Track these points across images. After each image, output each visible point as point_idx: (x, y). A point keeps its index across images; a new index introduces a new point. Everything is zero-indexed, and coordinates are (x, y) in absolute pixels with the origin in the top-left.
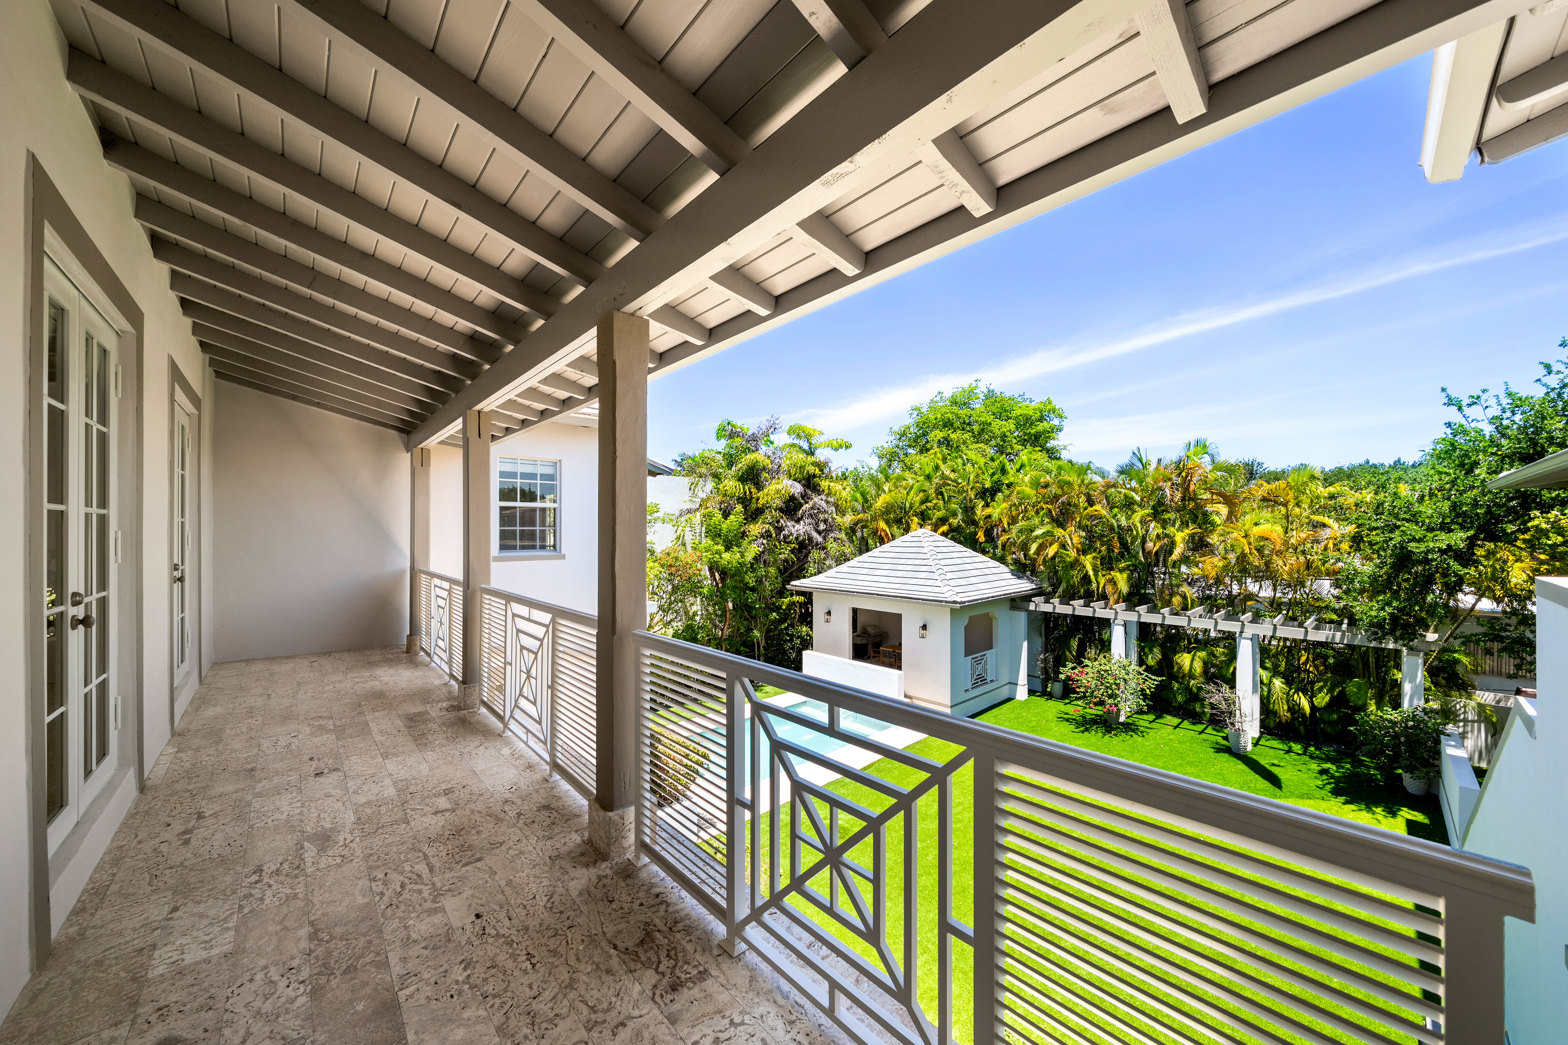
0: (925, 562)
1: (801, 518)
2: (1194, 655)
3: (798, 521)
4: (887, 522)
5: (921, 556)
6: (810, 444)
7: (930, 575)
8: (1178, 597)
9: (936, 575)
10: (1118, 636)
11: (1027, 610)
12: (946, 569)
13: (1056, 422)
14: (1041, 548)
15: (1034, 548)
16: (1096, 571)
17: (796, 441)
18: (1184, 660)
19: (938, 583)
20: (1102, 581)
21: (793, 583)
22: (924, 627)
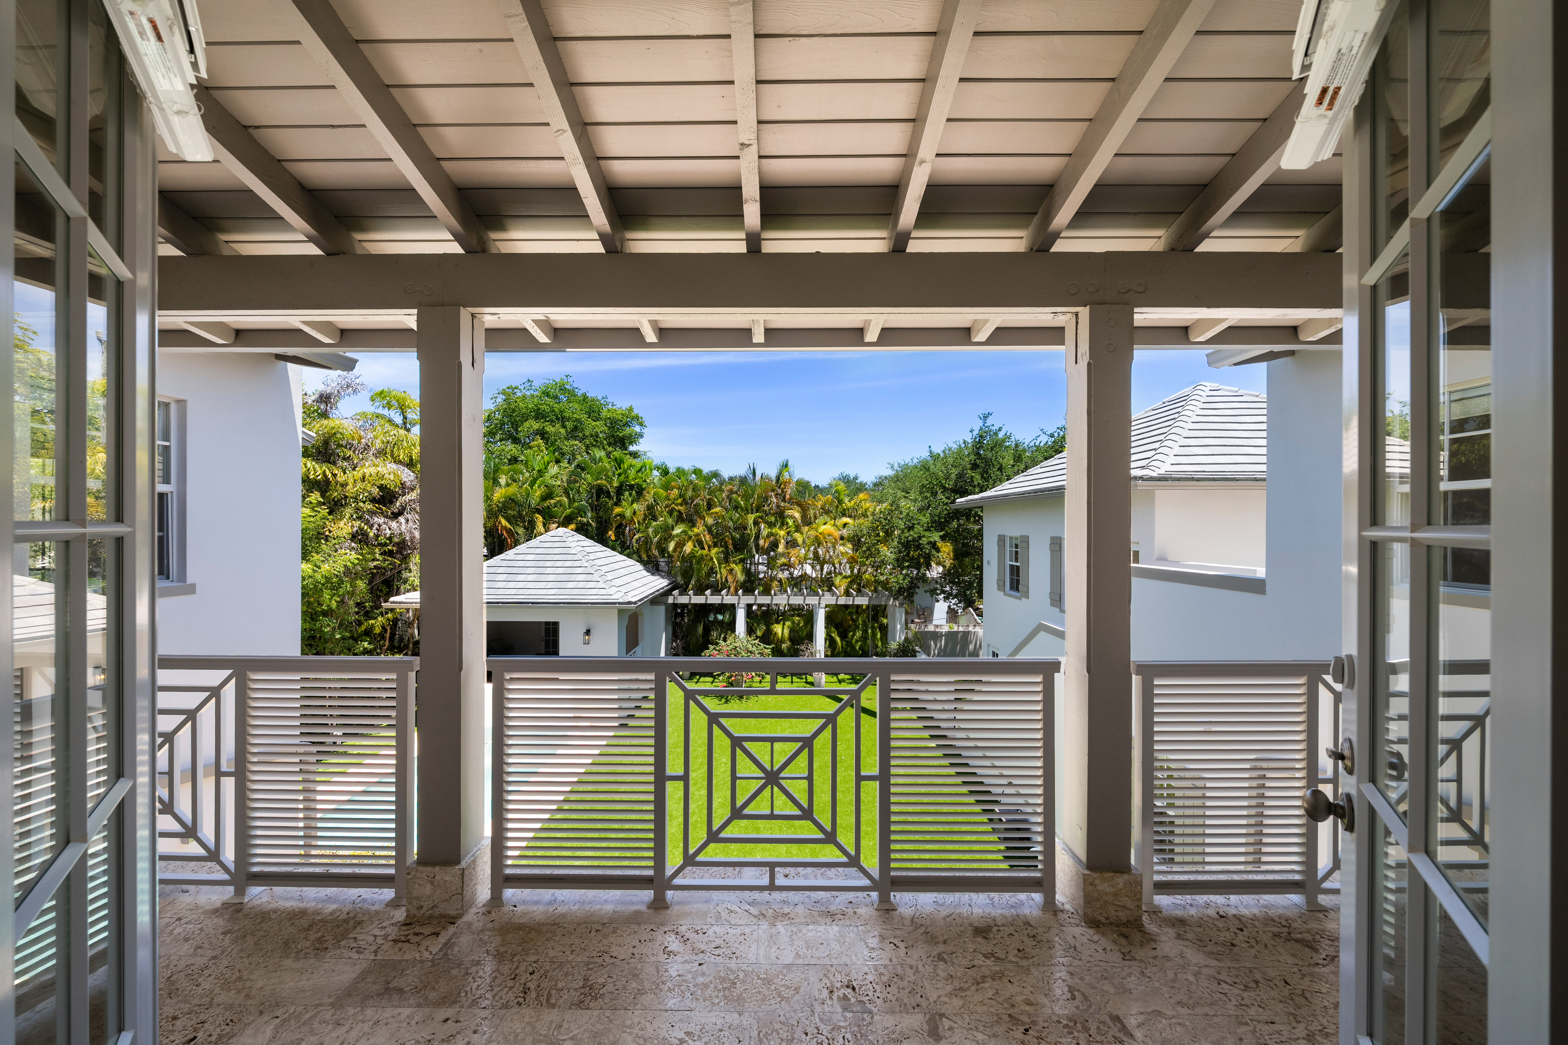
0: (577, 564)
1: (400, 513)
2: (784, 624)
3: (395, 516)
4: (508, 520)
5: (570, 557)
6: (405, 418)
7: (589, 577)
8: (776, 582)
9: (596, 577)
10: (741, 616)
11: (666, 604)
12: (604, 569)
13: (637, 429)
14: (680, 545)
15: (671, 546)
16: (720, 564)
17: (385, 412)
18: (778, 629)
19: (601, 585)
20: (724, 572)
21: (391, 599)
22: (588, 632)
